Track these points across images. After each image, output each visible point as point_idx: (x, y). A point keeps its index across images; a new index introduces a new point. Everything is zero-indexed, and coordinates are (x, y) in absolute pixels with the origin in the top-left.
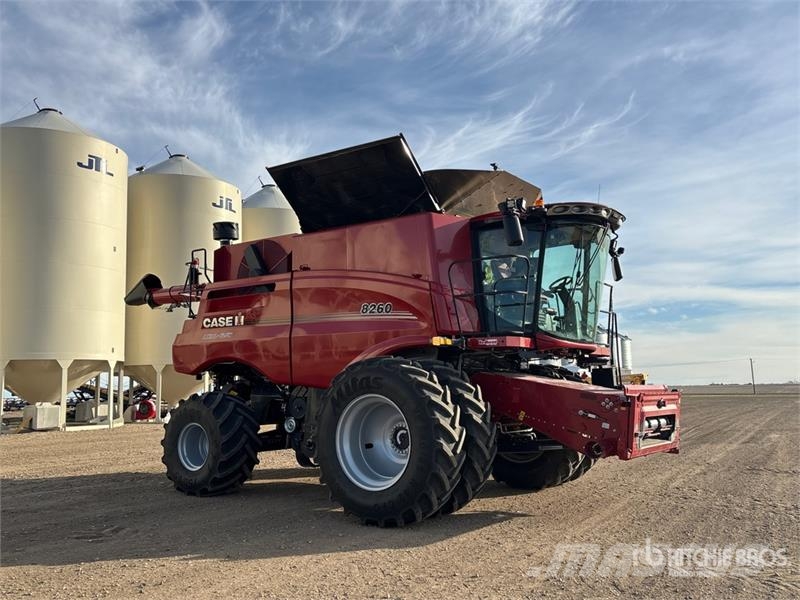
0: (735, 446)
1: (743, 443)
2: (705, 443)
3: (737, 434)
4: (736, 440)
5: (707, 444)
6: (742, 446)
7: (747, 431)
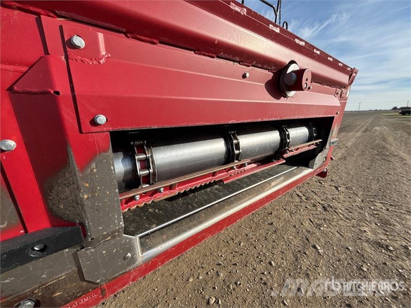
0: (359, 134)
1: (363, 132)
2: (343, 132)
3: (358, 127)
4: (358, 130)
5: (344, 133)
6: (364, 133)
7: (363, 126)
